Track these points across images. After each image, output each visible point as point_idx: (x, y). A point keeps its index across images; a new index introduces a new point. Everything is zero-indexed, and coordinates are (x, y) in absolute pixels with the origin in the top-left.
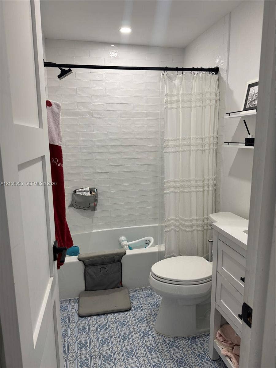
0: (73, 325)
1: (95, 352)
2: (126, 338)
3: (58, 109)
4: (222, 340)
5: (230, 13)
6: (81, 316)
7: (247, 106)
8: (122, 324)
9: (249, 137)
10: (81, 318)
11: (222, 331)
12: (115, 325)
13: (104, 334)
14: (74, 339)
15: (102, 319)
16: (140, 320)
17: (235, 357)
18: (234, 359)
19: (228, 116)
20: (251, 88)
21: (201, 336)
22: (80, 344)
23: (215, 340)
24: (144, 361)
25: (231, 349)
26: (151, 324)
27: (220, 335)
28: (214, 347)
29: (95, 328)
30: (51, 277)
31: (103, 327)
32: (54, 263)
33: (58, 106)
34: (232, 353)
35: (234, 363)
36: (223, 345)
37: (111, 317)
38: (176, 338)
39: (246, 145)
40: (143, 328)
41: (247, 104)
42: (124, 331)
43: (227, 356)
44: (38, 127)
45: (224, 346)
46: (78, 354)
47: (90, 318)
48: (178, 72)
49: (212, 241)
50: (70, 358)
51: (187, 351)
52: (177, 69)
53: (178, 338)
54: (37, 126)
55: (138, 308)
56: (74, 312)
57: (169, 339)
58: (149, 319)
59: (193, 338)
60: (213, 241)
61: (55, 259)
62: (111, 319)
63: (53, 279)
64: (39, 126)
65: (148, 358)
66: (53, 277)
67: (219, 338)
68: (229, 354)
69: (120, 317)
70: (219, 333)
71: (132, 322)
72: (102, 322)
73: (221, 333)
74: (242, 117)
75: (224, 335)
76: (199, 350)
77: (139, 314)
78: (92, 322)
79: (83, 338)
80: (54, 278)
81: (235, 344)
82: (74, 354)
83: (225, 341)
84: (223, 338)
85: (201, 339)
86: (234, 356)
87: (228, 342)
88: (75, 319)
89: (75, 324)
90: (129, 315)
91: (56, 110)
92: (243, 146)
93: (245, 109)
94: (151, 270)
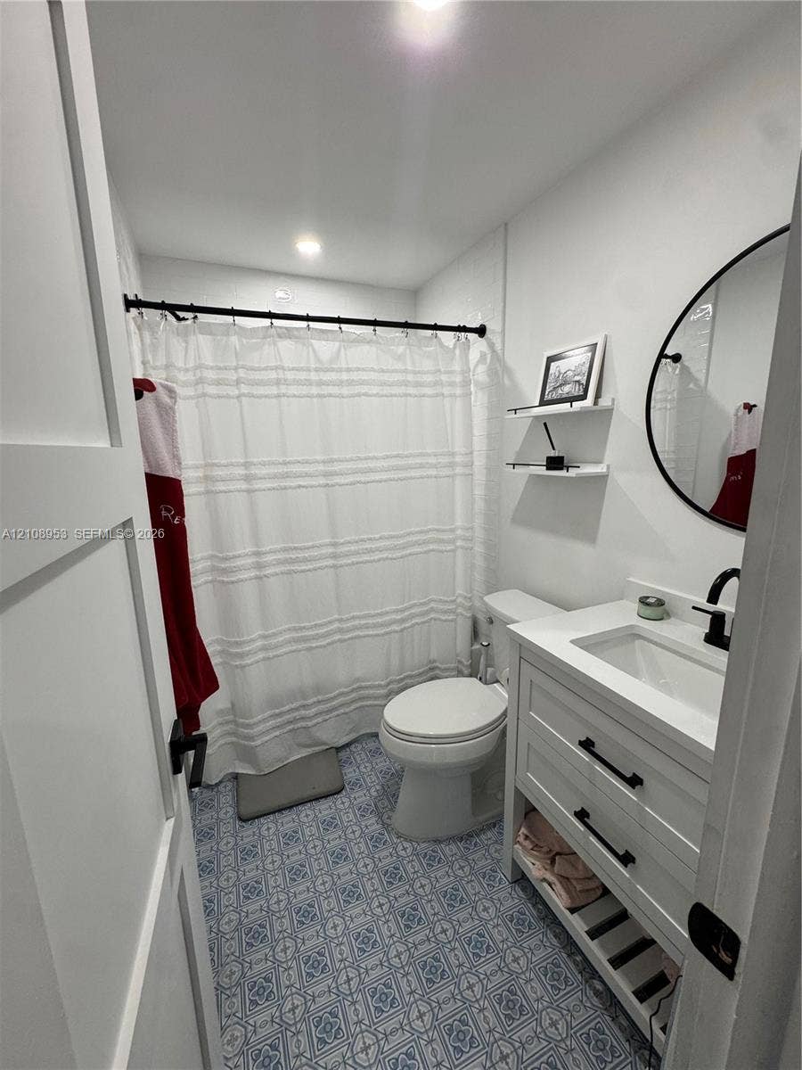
0: (227, 843)
1: (279, 902)
2: (340, 856)
3: (171, 397)
4: (531, 847)
5: (506, 224)
6: (243, 819)
7: (546, 398)
8: (330, 824)
9: (553, 454)
10: (244, 824)
11: (529, 828)
12: (314, 830)
13: (295, 855)
14: (231, 878)
15: (287, 821)
16: (364, 811)
17: (561, 883)
18: (558, 887)
19: (512, 415)
20: (552, 364)
21: (482, 830)
22: (246, 887)
23: (517, 846)
24: (381, 906)
25: (549, 862)
26: (385, 816)
27: (527, 837)
28: (513, 859)
29: (274, 844)
30: (167, 819)
31: (291, 838)
32: (175, 781)
33: (171, 391)
34: (553, 872)
35: (559, 896)
36: (532, 855)
37: (306, 812)
38: (437, 841)
39: (548, 469)
40: (371, 829)
41: (547, 393)
42: (334, 840)
43: (544, 880)
44: (109, 446)
45: (536, 857)
46: (243, 914)
47: (262, 820)
48: (409, 330)
49: (486, 644)
50: (224, 928)
51: (462, 868)
52: (406, 325)
53: (440, 842)
54: (104, 443)
55: (356, 784)
56: (227, 812)
57: (423, 845)
58: (379, 804)
59: (466, 837)
60: (489, 644)
61: (177, 769)
62: (307, 816)
63: (174, 825)
64: (109, 442)
65: (388, 899)
66: (173, 820)
67: (527, 843)
68: (549, 876)
69: (324, 808)
70: (523, 833)
71: (348, 817)
72: (289, 825)
73: (528, 834)
74: (537, 418)
75: (535, 836)
76: (483, 863)
77: (361, 797)
78: (268, 829)
79: (250, 872)
80: (176, 820)
81: (554, 852)
82: (234, 916)
83: (536, 847)
84: (532, 842)
85: (483, 837)
86: (558, 880)
87: (543, 850)
88: (230, 827)
89: (232, 840)
90: (341, 801)
91: (166, 399)
92: (543, 471)
93: (543, 403)
94: (383, 717)
